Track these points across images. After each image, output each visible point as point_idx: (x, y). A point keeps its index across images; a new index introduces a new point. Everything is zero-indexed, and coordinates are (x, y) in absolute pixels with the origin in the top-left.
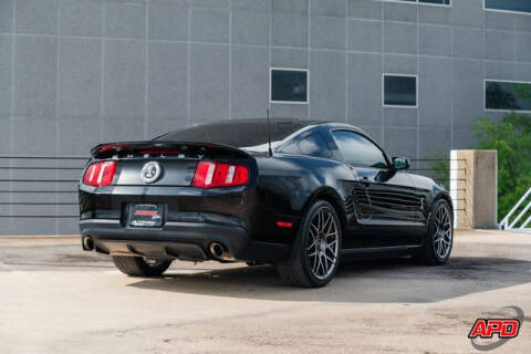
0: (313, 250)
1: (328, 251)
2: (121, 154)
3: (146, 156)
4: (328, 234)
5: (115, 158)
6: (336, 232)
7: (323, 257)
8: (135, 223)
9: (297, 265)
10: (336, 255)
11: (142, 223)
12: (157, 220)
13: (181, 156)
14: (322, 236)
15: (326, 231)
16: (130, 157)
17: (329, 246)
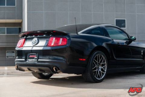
0: (95, 69)
1: (102, 70)
2: (27, 36)
3: (34, 36)
4: (102, 63)
5: (25, 37)
6: (106, 62)
7: (100, 72)
8: (29, 60)
9: (89, 75)
10: (106, 71)
11: (31, 60)
12: (36, 59)
13: (44, 36)
14: (99, 64)
15: (101, 62)
16: (29, 37)
17: (102, 67)
